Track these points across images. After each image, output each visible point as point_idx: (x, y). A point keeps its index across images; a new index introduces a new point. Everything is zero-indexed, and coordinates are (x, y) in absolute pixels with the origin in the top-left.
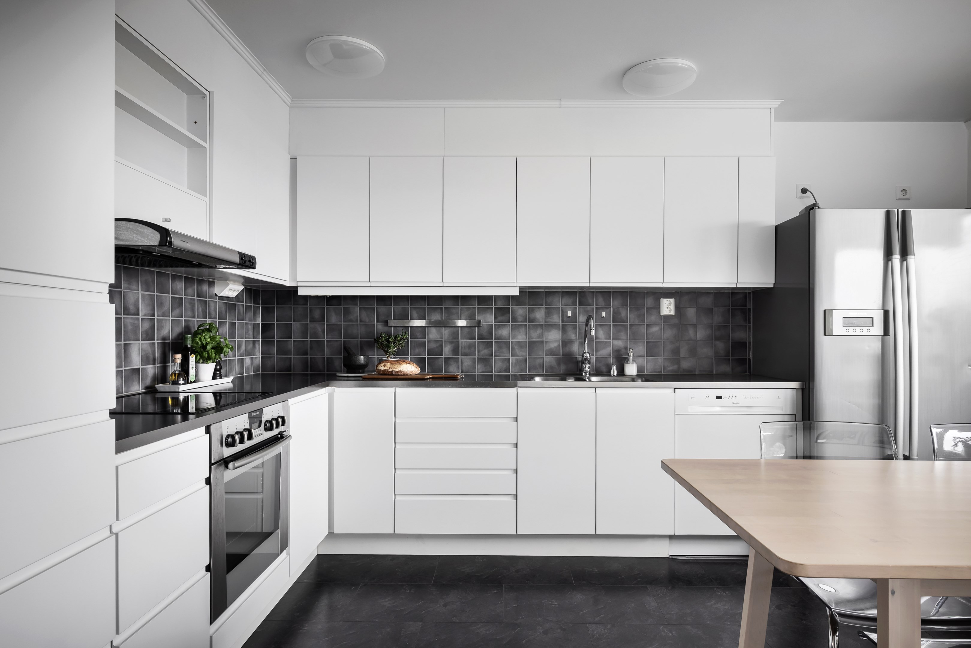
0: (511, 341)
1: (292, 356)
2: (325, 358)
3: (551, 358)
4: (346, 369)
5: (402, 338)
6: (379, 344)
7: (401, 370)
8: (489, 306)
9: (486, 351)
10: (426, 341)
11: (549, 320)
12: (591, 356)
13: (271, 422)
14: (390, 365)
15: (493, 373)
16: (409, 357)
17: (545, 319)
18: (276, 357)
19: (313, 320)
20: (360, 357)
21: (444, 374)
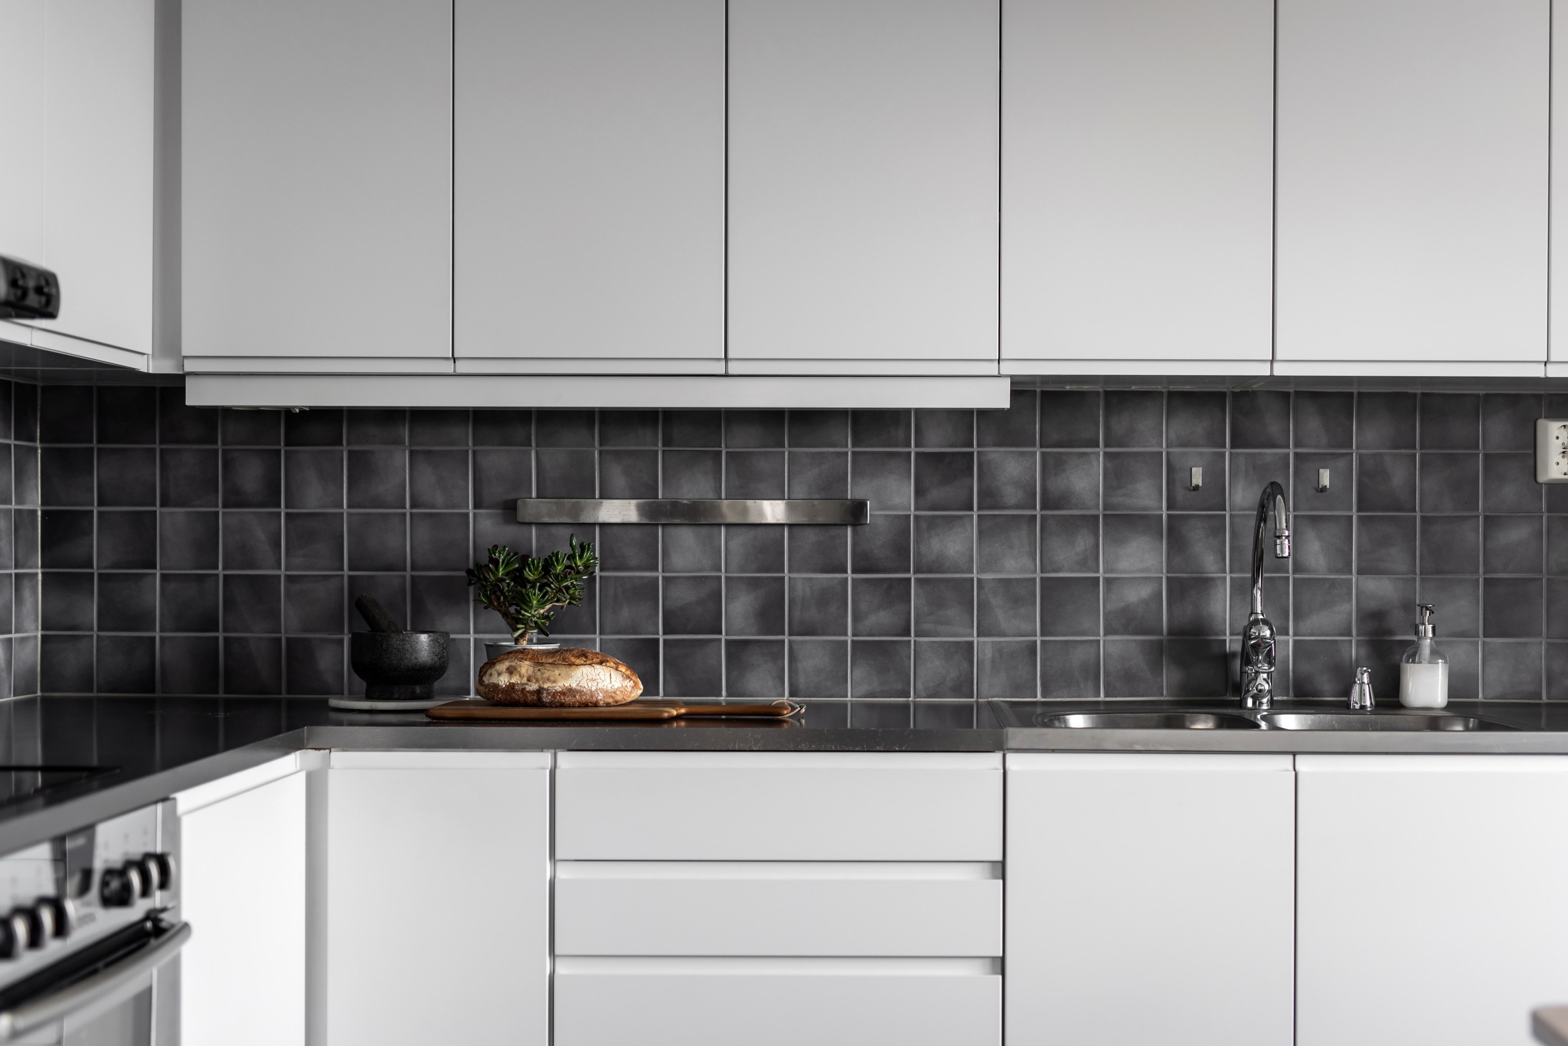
0: (978, 579)
1: (157, 635)
2: (279, 639)
3: (1127, 641)
4: (361, 684)
5: (570, 567)
6: (486, 591)
7: (574, 686)
8: (896, 446)
9: (883, 617)
10: (658, 578)
11: (1120, 499)
12: (1278, 634)
13: (121, 872)
14: (531, 669)
15: (911, 699)
16: (597, 637)
17: (1105, 495)
18: (98, 636)
19: (235, 499)
20: (418, 638)
21: (729, 703)
